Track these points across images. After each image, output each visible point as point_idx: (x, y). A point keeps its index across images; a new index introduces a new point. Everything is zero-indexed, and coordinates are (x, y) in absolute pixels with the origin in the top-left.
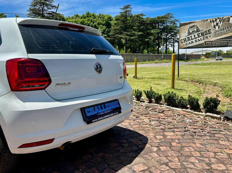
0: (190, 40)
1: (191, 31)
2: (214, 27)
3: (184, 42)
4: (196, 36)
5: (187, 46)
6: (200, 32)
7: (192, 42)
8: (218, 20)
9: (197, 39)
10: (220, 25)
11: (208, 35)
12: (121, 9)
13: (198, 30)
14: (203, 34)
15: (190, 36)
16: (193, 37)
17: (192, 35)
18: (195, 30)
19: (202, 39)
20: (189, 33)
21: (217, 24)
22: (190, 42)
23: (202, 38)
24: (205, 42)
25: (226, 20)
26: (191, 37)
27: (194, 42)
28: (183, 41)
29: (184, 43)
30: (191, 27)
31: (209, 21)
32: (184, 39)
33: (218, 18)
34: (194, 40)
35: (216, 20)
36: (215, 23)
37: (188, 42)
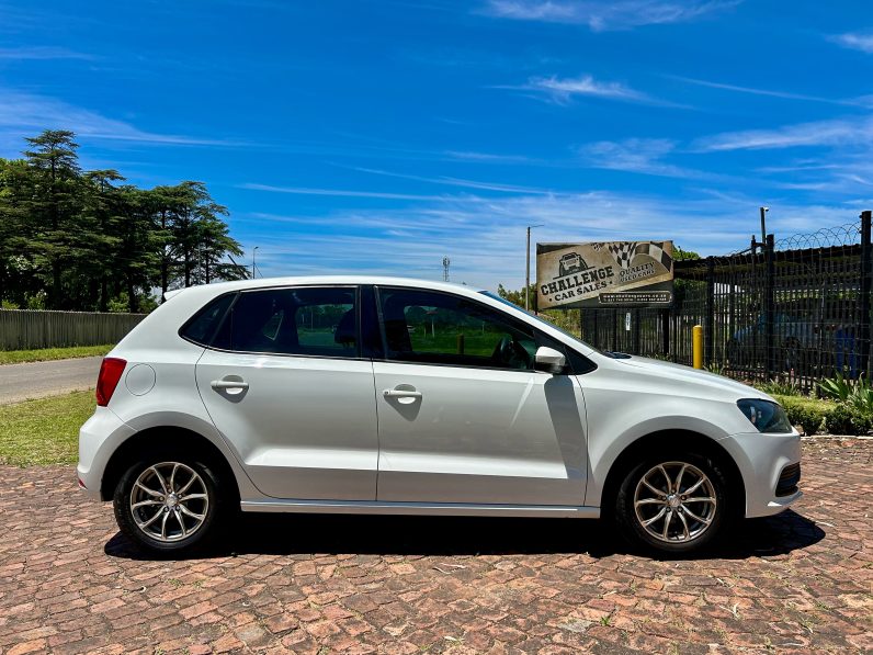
0: (565, 288)
1: (567, 267)
2: (619, 261)
3: (552, 292)
4: (580, 280)
5: (559, 303)
6: (588, 271)
7: (571, 294)
8: (626, 248)
9: (582, 287)
10: (631, 258)
11: (607, 280)
12: (32, 141)
13: (583, 267)
14: (594, 277)
15: (564, 278)
16: (573, 282)
17: (571, 277)
18: (578, 264)
19: (594, 287)
20: (563, 272)
21: (625, 256)
22: (566, 292)
23: (593, 284)
24: (601, 295)
25: (643, 249)
26: (568, 280)
27: (575, 293)
28: (548, 289)
29: (550, 296)
30: (567, 257)
31: (607, 246)
32: (549, 285)
33: (627, 243)
34: (575, 290)
35: (622, 247)
36: (620, 254)
37: (560, 293)
